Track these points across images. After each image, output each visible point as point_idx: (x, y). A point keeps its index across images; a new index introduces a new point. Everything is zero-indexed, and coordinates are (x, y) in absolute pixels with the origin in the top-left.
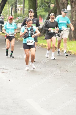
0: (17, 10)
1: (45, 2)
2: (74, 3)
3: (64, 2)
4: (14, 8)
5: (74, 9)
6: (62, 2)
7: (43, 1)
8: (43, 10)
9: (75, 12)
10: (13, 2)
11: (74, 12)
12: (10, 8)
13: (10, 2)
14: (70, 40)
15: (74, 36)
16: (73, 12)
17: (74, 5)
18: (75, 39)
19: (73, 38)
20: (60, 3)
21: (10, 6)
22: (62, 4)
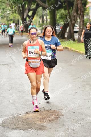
0: (44, 21)
1: (63, 14)
2: (82, 16)
3: (75, 15)
4: (41, 19)
5: (81, 20)
7: (62, 14)
8: (62, 20)
9: (82, 22)
10: (41, 15)
12: (39, 19)
13: (39, 15)
16: (81, 22)
17: (82, 17)
20: (72, 16)
21: (39, 17)
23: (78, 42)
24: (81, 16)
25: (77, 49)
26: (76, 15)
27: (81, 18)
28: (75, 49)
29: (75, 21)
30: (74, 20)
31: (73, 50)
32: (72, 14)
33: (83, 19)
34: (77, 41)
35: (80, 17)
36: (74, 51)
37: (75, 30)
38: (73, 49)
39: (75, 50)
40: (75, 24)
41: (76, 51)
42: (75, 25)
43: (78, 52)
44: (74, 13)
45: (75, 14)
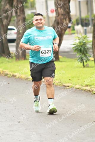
2: (20, 10)
3: (7, 9)
5: (20, 18)
6: (4, 9)
11: (21, 21)
14: (17, 60)
15: (22, 54)
16: (19, 21)
17: (20, 12)
18: (24, 58)
19: (21, 57)
20: (2, 10)
22: (5, 11)
23: (16, 60)
24: (18, 11)
25: (15, 73)
26: (9, 9)
27: (19, 14)
28: (11, 72)
29: (9, 19)
30: (7, 17)
31: (7, 74)
32: (2, 8)
33: (22, 16)
34: (15, 58)
35: (16, 13)
36: (9, 76)
37: (9, 37)
38: (7, 72)
39: (12, 74)
40: (8, 25)
41: (13, 76)
42: (9, 27)
43: (17, 77)
44: (6, 5)
45: (8, 7)
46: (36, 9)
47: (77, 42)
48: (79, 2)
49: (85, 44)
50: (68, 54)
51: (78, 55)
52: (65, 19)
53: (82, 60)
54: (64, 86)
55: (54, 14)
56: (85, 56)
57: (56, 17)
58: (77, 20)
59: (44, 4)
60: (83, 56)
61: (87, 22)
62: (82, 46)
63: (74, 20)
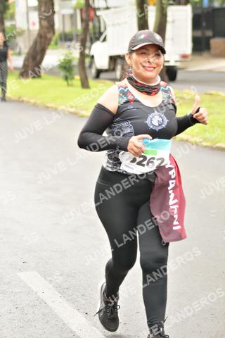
46: (15, 20)
47: (62, 58)
48: (63, 16)
49: (70, 61)
50: (51, 72)
51: (63, 73)
52: (49, 32)
53: (66, 78)
54: (48, 107)
55: (37, 27)
56: (70, 74)
57: (40, 30)
58: (60, 35)
59: (25, 16)
60: (68, 74)
61: (70, 37)
62: (66, 63)
63: (57, 33)
